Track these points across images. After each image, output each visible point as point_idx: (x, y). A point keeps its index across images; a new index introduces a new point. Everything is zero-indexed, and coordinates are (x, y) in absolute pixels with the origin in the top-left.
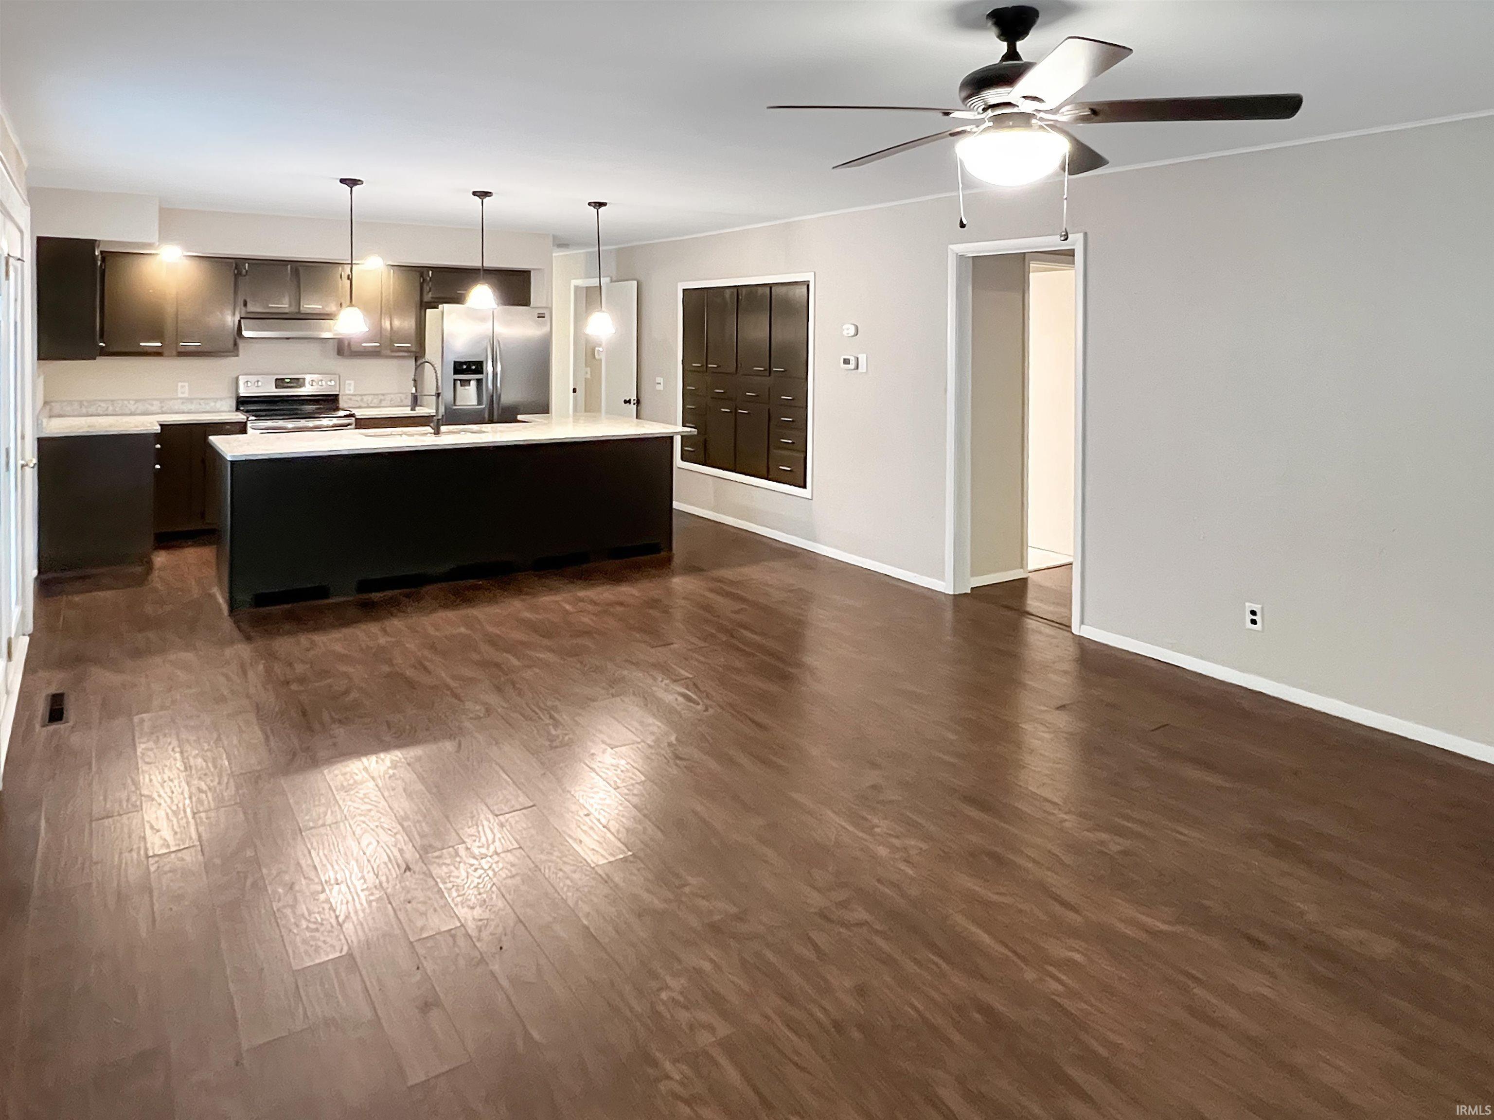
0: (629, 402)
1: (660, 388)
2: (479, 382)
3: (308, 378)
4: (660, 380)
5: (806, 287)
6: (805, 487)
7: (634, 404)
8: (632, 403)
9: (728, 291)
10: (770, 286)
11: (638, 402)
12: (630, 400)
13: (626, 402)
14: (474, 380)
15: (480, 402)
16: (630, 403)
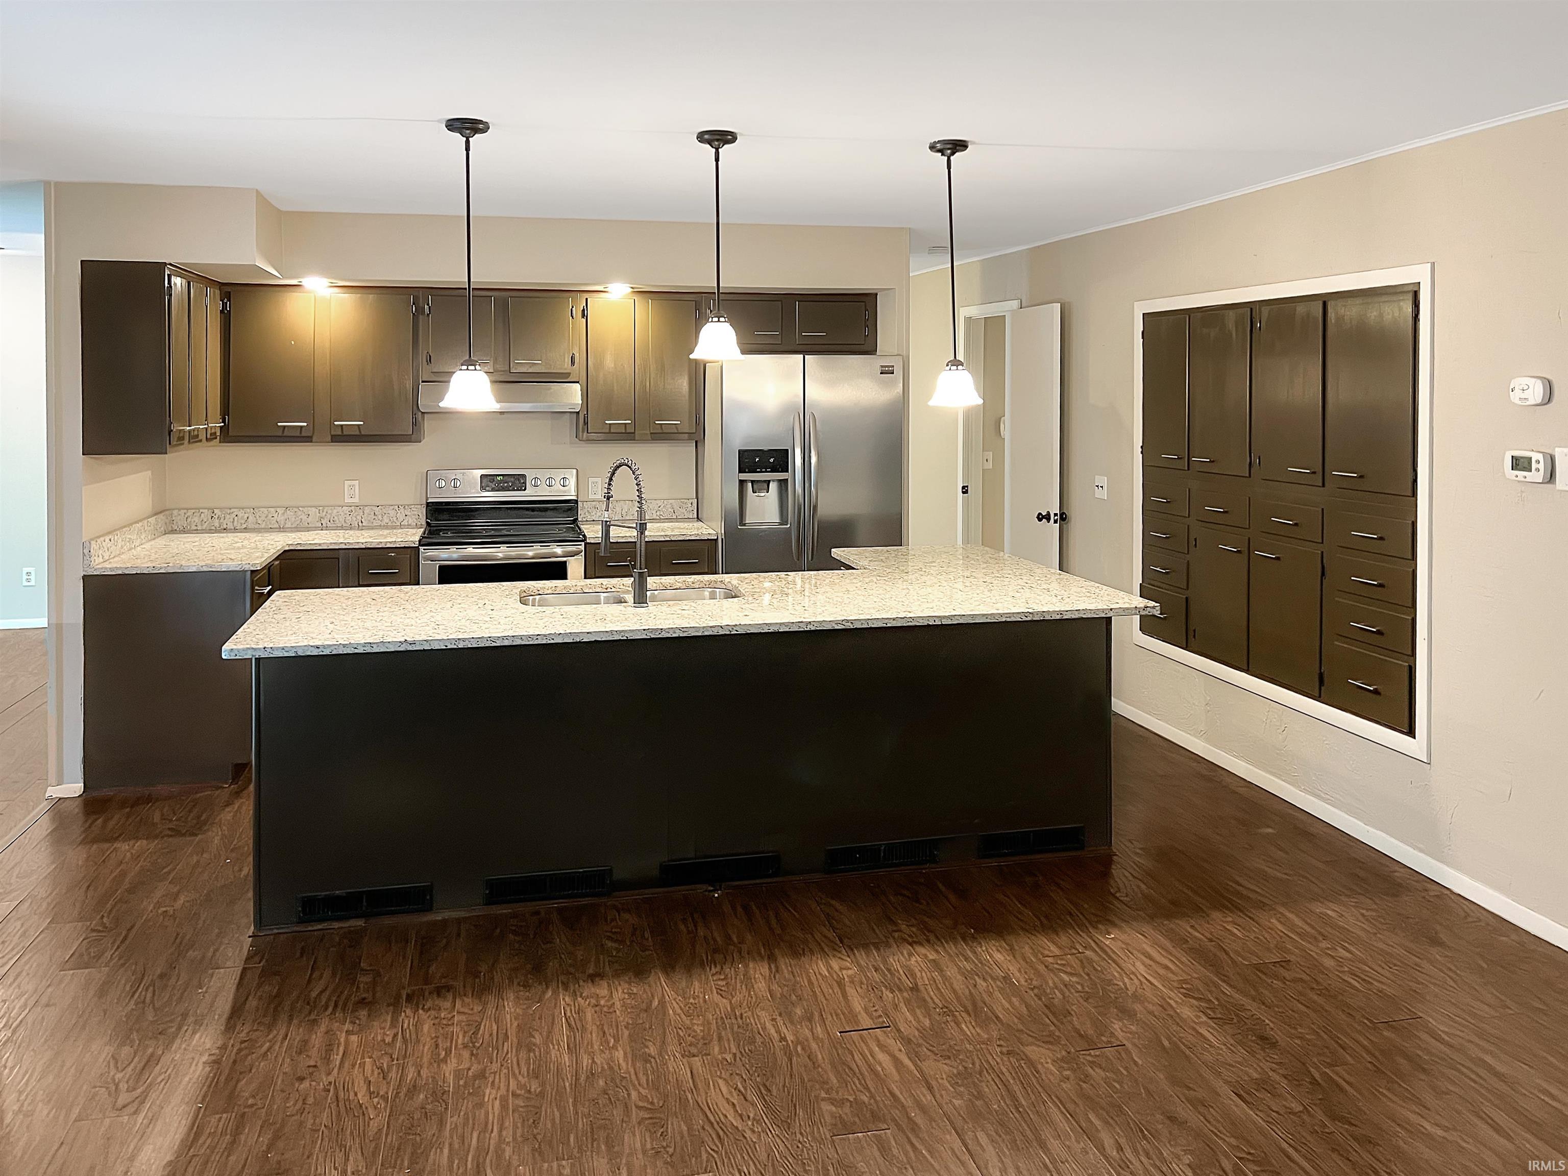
0: (1047, 517)
1: (1102, 494)
2: (783, 483)
3: (530, 475)
4: (1102, 480)
5: (1410, 297)
6: (1411, 733)
7: (1056, 522)
8: (1052, 520)
9: (1231, 315)
10: (1324, 300)
11: (1063, 518)
12: (1048, 514)
13: (1040, 517)
14: (773, 481)
15: (784, 521)
16: (1049, 520)
